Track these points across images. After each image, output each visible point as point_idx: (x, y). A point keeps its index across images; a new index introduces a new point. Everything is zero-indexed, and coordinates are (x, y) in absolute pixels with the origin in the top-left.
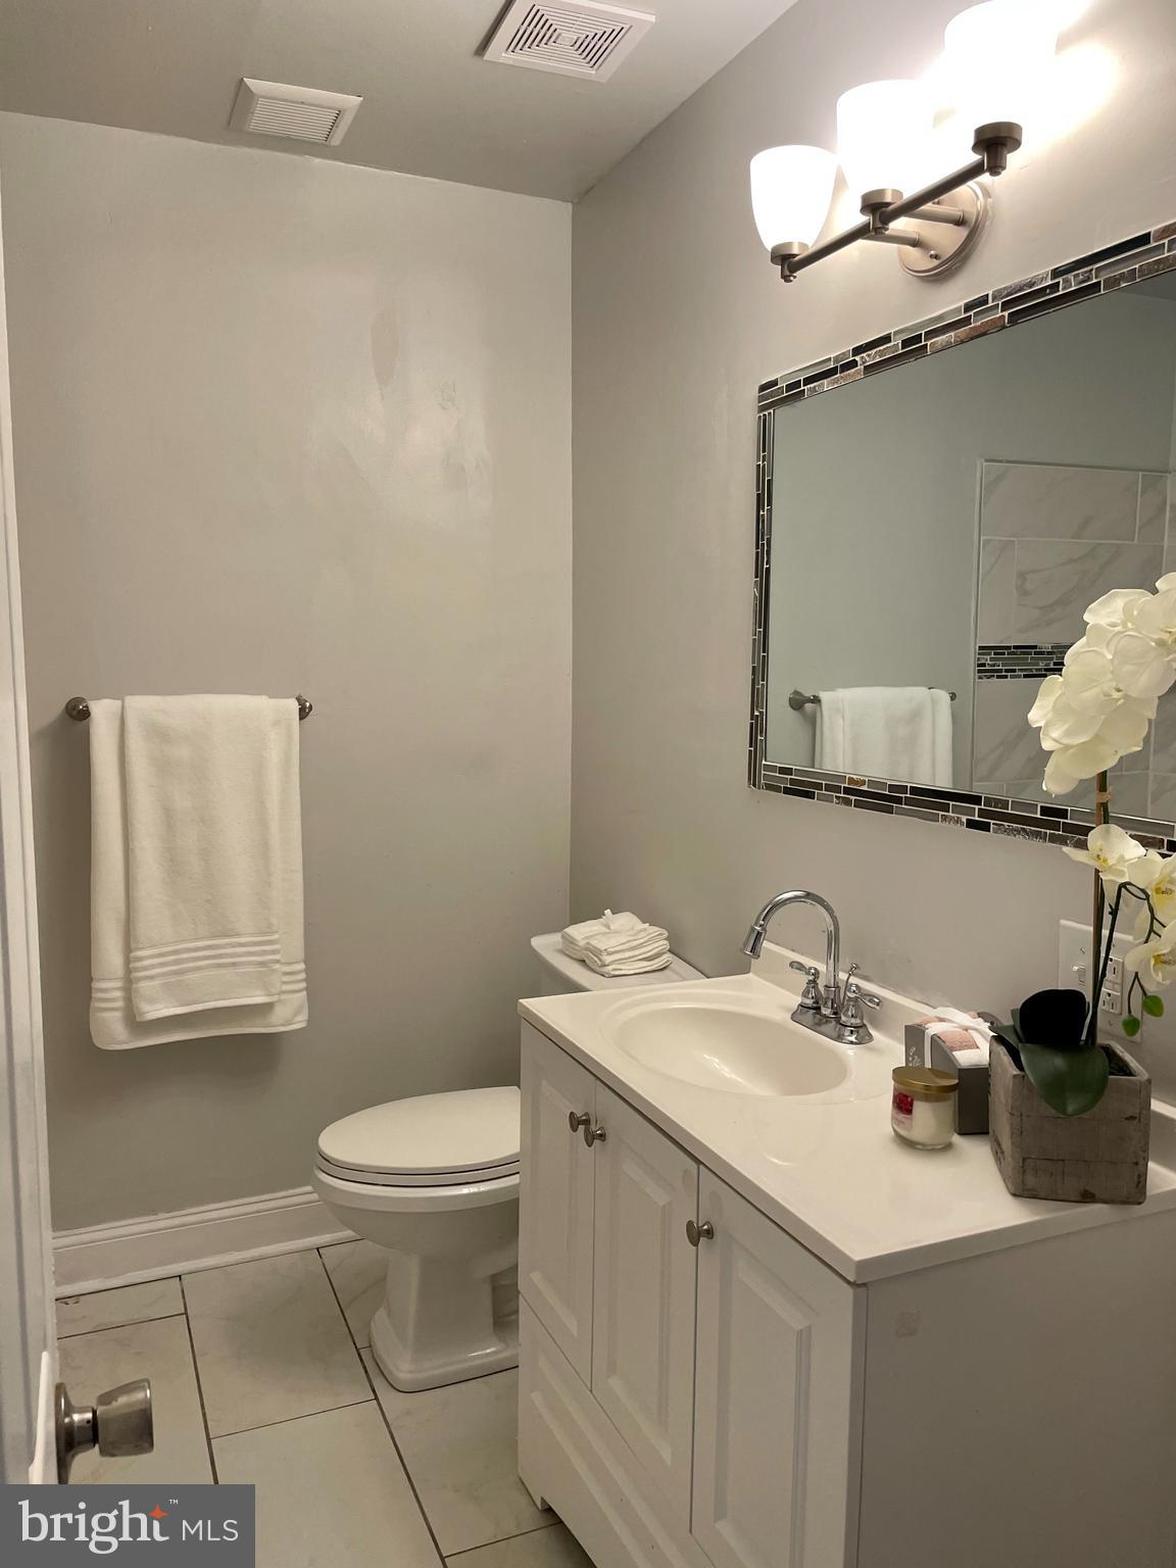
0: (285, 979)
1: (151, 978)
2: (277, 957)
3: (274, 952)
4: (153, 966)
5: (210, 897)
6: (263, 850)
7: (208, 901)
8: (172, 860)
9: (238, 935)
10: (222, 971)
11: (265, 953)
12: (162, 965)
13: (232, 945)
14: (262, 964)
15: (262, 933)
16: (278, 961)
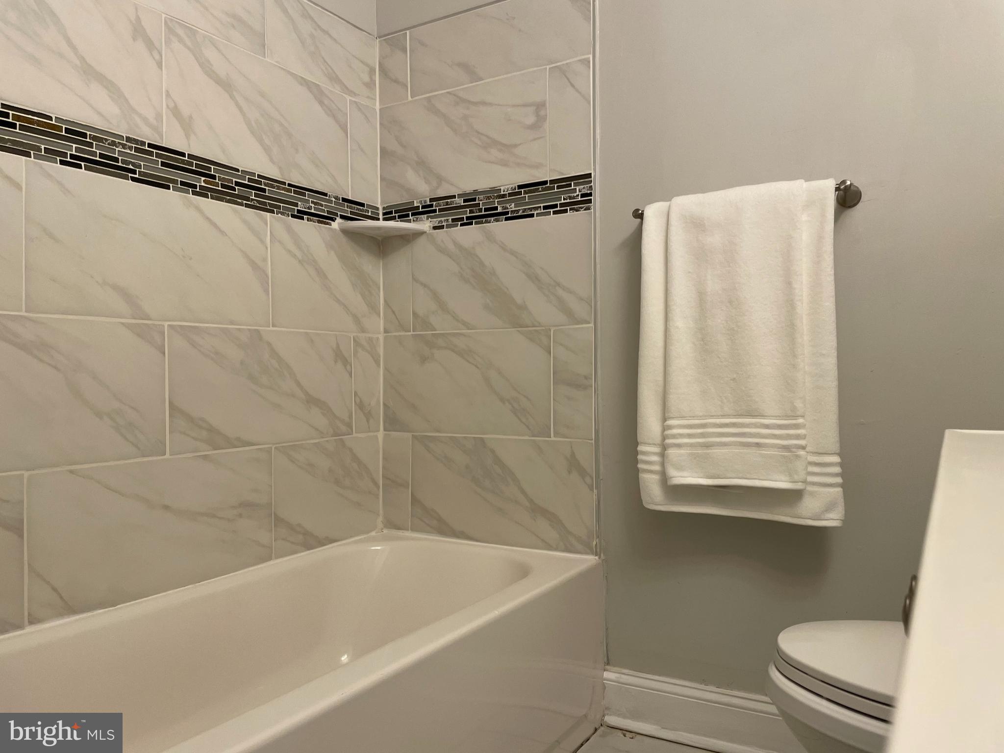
0: (811, 469)
1: (679, 446)
2: (802, 442)
3: (798, 437)
4: (681, 436)
5: (735, 376)
6: (790, 329)
7: (734, 379)
8: (703, 340)
9: (762, 416)
10: (746, 450)
11: (789, 437)
12: (690, 436)
13: (756, 426)
14: (786, 448)
15: (787, 417)
16: (803, 448)
